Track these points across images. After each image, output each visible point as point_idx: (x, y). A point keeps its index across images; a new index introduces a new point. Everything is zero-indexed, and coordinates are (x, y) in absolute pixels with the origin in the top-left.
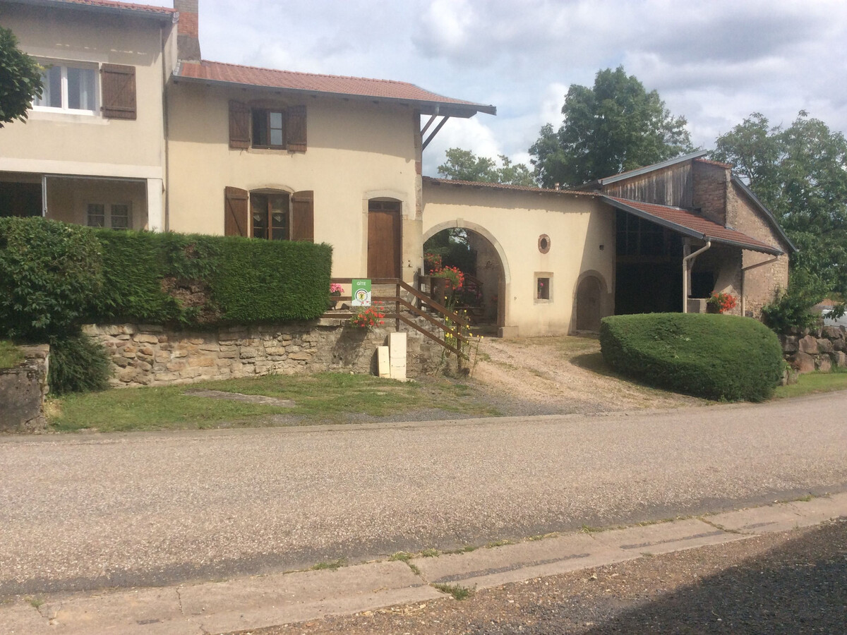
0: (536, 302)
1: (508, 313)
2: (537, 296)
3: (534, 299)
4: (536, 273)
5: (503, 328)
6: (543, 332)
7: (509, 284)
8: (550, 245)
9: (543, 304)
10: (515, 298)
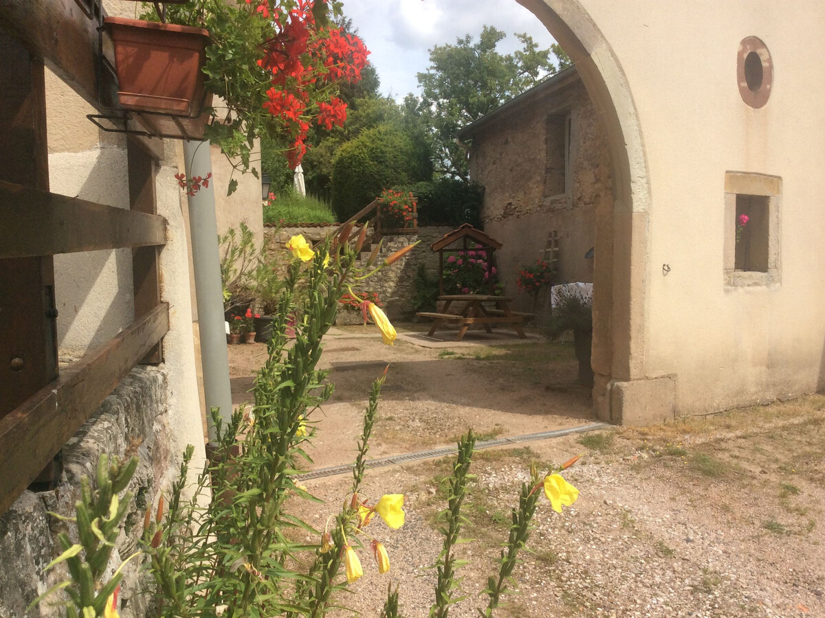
0: (731, 284)
1: (641, 329)
2: (732, 263)
3: (727, 271)
4: (732, 177)
5: (624, 385)
6: (753, 390)
7: (646, 213)
8: (770, 81)
9: (752, 287)
10: (666, 269)
